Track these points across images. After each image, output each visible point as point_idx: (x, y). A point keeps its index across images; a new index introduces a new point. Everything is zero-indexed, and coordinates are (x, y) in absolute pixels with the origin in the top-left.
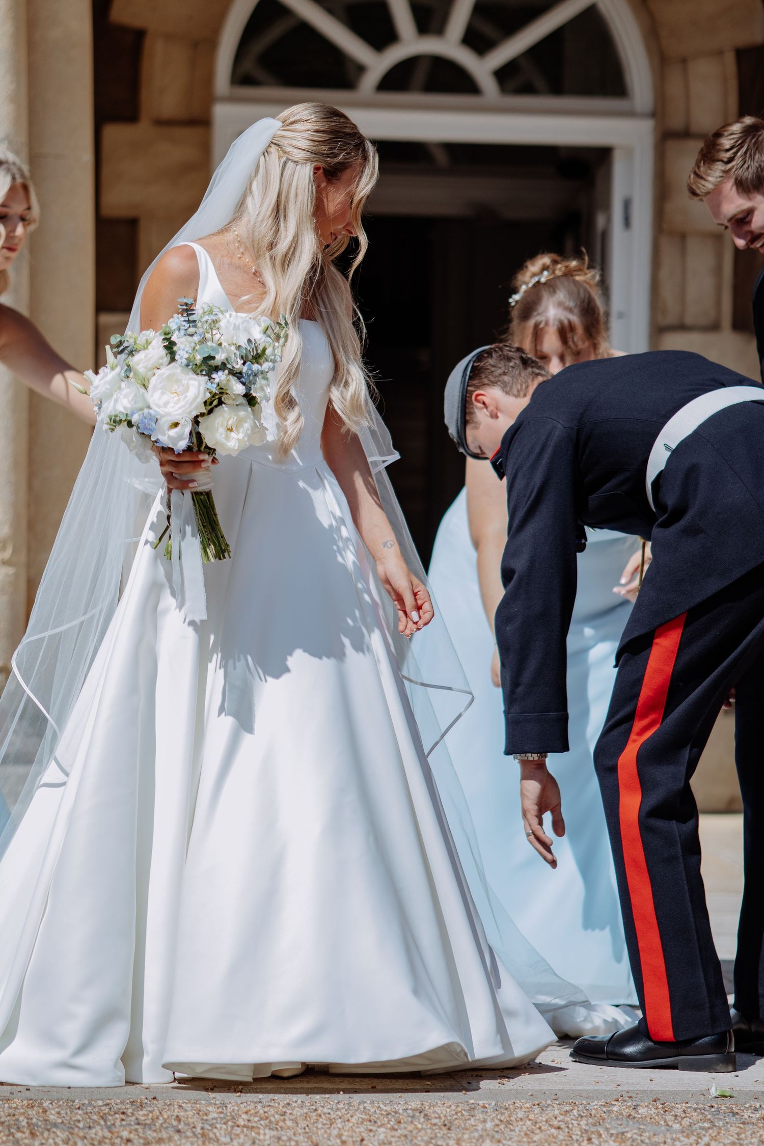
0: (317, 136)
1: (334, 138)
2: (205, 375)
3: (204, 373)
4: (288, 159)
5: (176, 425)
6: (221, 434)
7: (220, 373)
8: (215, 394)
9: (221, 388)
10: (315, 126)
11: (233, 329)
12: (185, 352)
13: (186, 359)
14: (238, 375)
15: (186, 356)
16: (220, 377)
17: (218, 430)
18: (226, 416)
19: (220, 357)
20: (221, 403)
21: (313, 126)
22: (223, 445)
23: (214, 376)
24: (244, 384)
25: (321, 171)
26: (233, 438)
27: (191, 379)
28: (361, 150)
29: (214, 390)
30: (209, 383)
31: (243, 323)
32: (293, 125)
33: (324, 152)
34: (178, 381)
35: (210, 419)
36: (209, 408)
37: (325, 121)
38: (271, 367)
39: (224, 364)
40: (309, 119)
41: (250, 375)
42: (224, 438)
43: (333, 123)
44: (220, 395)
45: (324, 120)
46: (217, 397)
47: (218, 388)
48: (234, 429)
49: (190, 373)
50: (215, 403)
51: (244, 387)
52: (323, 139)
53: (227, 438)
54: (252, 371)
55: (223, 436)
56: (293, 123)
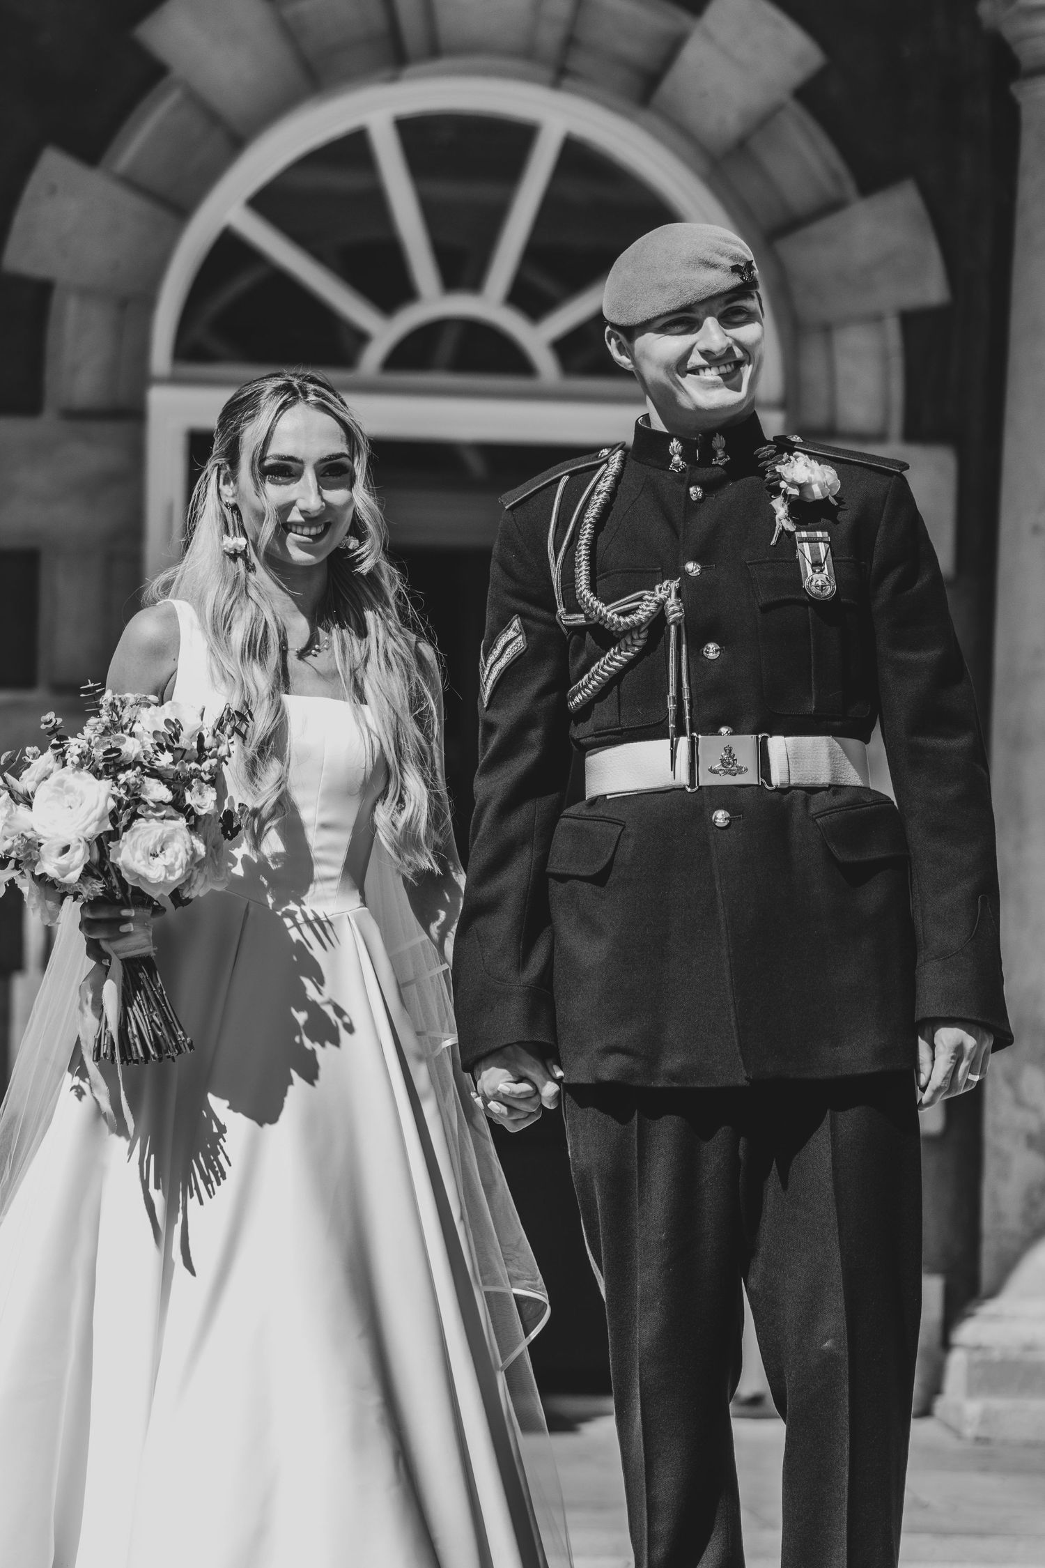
2: (110, 777)
3: (108, 774)
5: (66, 849)
6: (138, 862)
7: (128, 773)
8: (126, 805)
9: (134, 793)
12: (77, 746)
13: (78, 755)
14: (163, 776)
15: (79, 751)
16: (127, 777)
17: (133, 856)
18: (145, 833)
19: (131, 750)
23: (120, 777)
24: (171, 787)
26: (157, 865)
27: (88, 784)
29: (122, 796)
30: (115, 789)
34: (69, 790)
35: (123, 839)
36: (119, 824)
41: (184, 776)
42: (143, 867)
44: (135, 805)
46: (130, 807)
47: (128, 793)
50: (126, 816)
51: (170, 792)
53: (149, 865)
55: (143, 864)
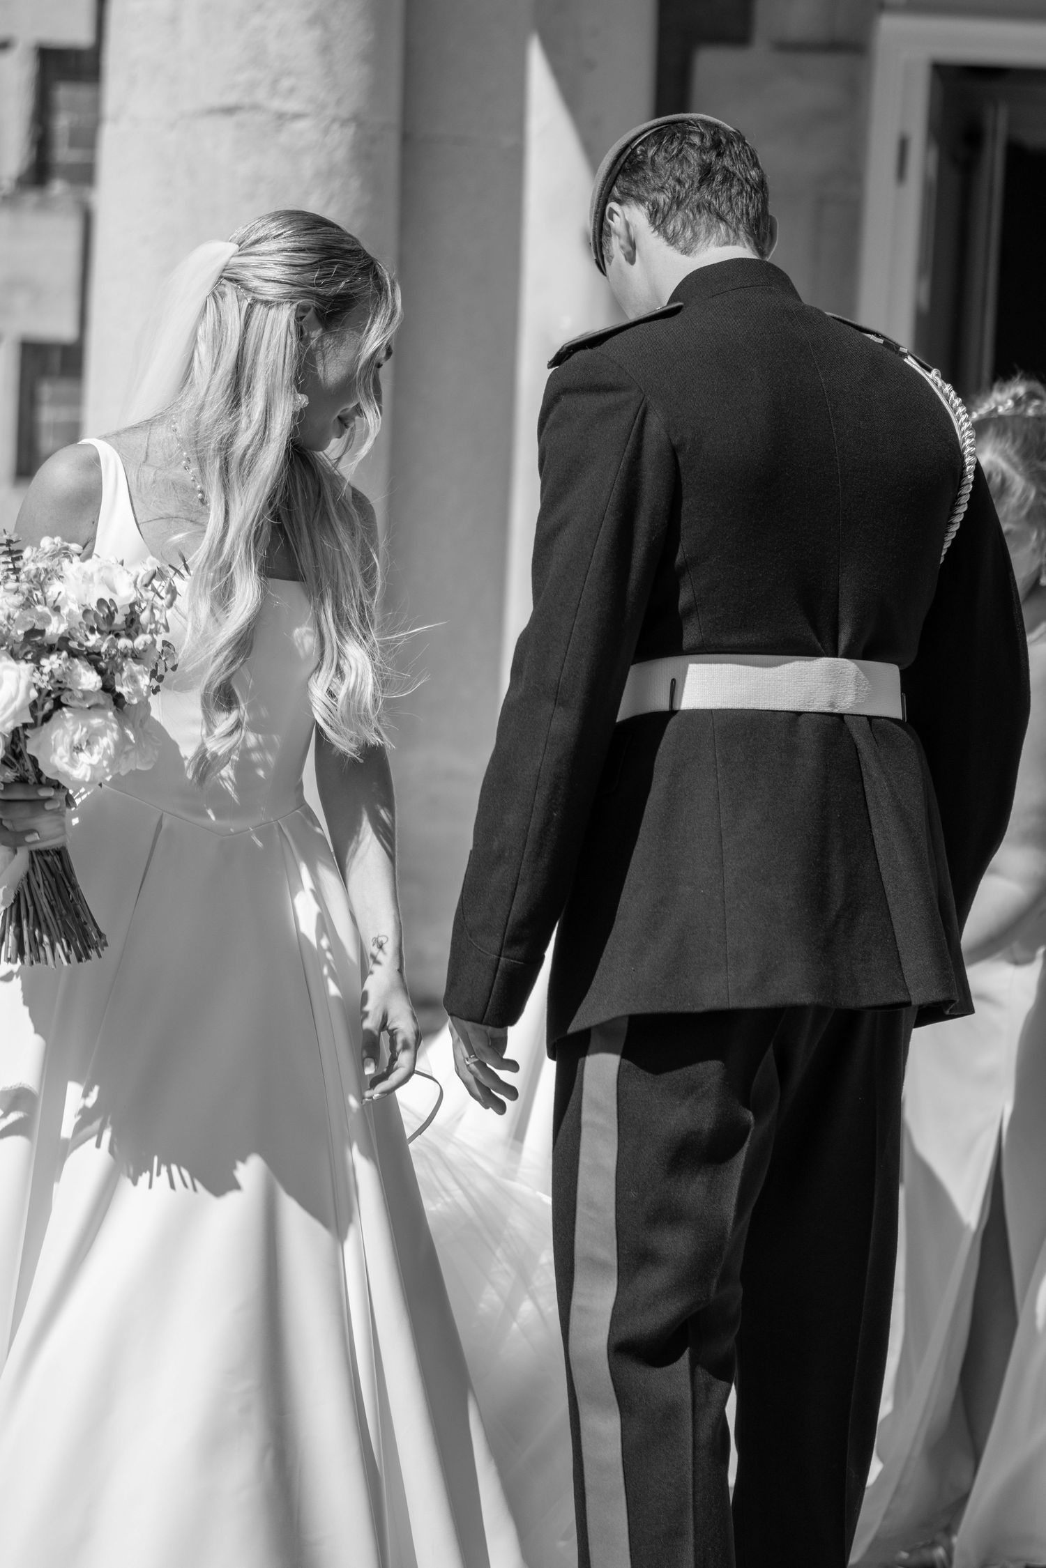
0: (300, 258)
1: (326, 259)
2: (32, 660)
3: (29, 657)
4: (255, 301)
6: (61, 758)
7: (54, 657)
8: (49, 693)
9: (58, 682)
10: (295, 241)
11: (83, 581)
14: (92, 658)
16: (52, 663)
17: (55, 750)
18: (70, 726)
19: (55, 628)
20: (58, 705)
21: (291, 242)
22: (67, 775)
23: (44, 662)
24: (101, 672)
25: (310, 315)
26: (83, 763)
27: (6, 667)
28: (371, 276)
29: (45, 684)
30: (37, 675)
31: (99, 570)
32: (257, 245)
33: (311, 282)
35: (43, 732)
36: (40, 714)
37: (309, 234)
38: (149, 642)
39: (64, 640)
40: (282, 234)
41: (115, 656)
42: (66, 763)
43: (322, 235)
44: (59, 693)
45: (305, 232)
46: (53, 696)
47: (52, 681)
48: (84, 748)
49: (4, 658)
50: (48, 706)
51: (99, 678)
52: (309, 262)
53: (73, 763)
54: (118, 650)
55: (66, 759)
56: (257, 242)
